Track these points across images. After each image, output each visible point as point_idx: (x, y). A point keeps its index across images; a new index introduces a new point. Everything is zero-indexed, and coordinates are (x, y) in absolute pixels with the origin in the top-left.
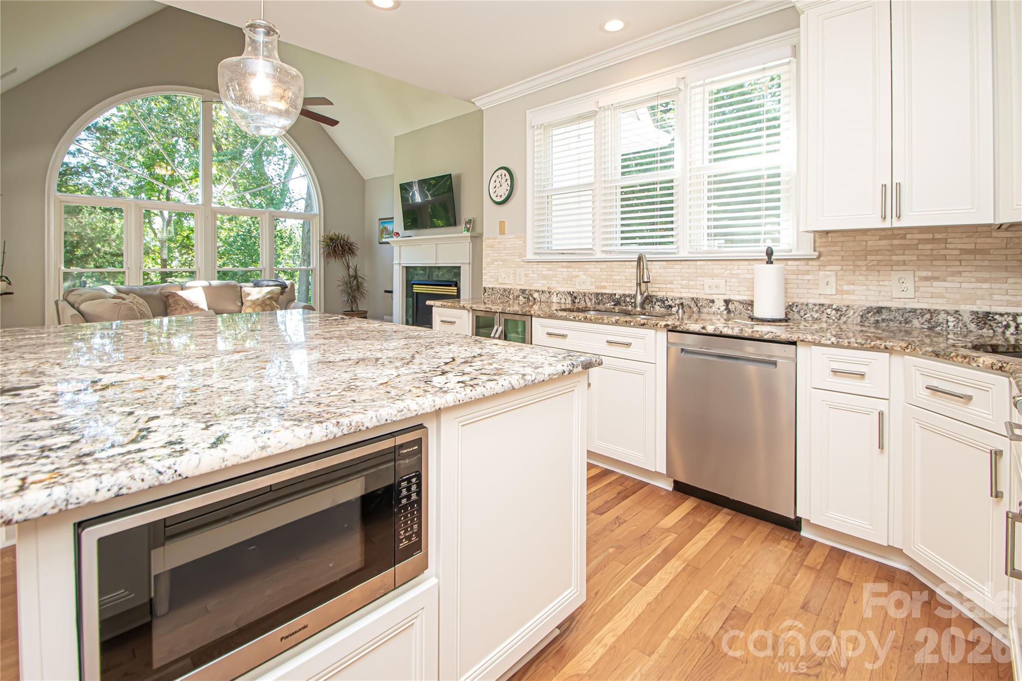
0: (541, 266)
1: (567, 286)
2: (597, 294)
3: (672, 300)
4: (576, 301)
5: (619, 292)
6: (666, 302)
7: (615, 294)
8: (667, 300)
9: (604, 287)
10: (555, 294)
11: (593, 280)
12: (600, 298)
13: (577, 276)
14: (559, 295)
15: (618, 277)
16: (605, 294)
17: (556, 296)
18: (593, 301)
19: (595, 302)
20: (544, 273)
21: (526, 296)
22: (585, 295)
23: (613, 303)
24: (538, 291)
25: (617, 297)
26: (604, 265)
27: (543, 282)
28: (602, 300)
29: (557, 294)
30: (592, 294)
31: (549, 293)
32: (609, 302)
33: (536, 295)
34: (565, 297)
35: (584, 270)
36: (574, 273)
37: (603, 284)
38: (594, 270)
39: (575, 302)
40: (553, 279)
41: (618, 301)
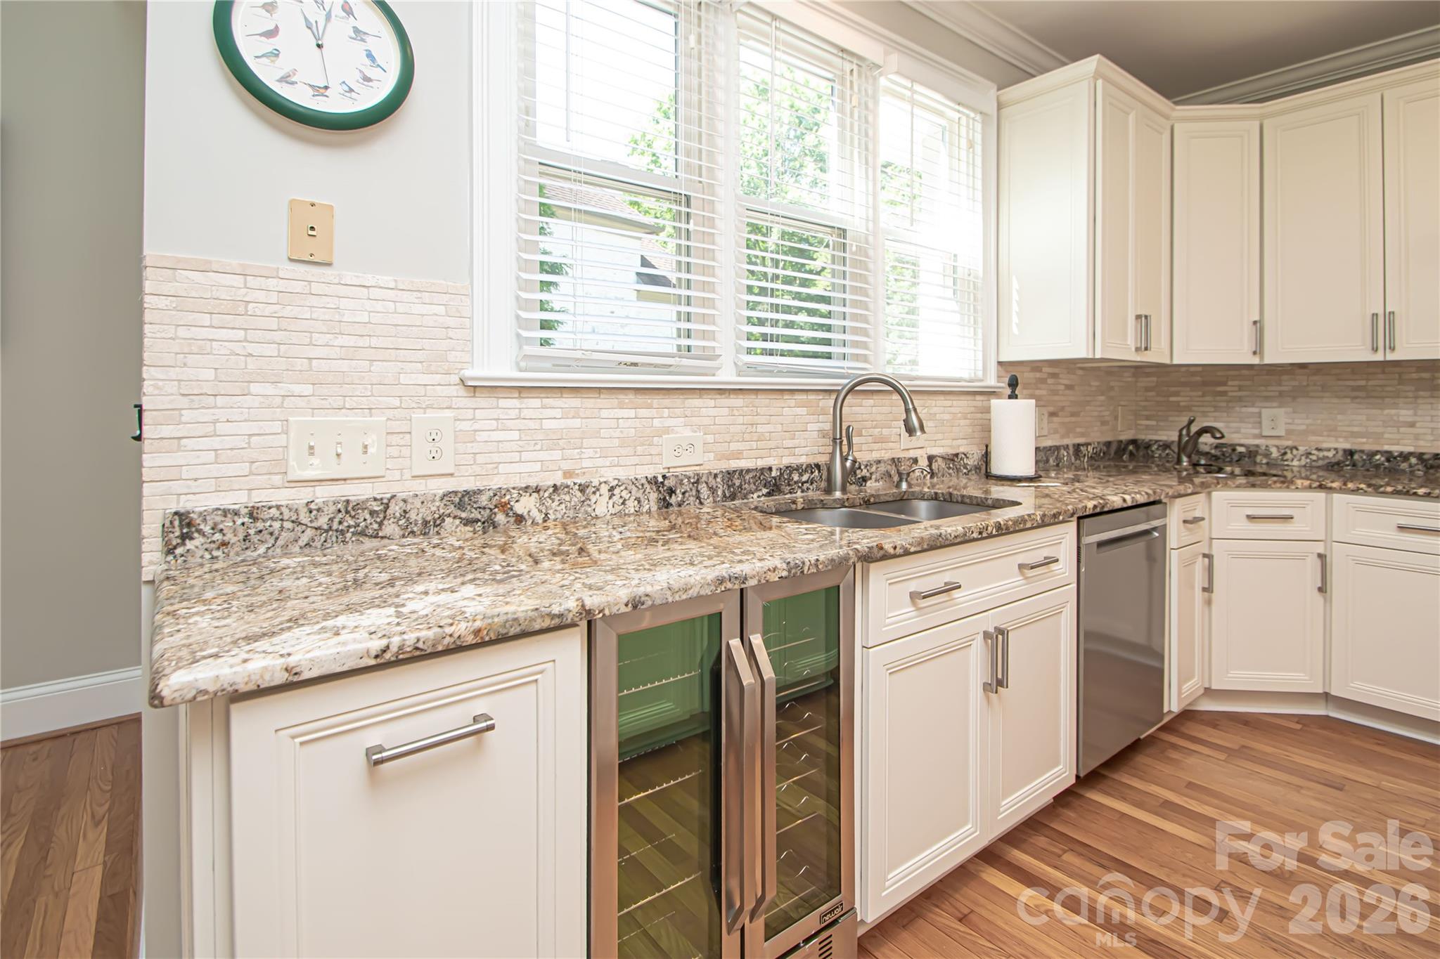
0: (535, 403)
1: (636, 460)
2: (730, 474)
3: (866, 466)
4: (673, 500)
5: (776, 461)
6: (858, 472)
7: (770, 469)
8: (860, 468)
9: (738, 455)
10: (604, 489)
11: (710, 438)
12: (737, 483)
13: (667, 430)
14: (617, 491)
15: (769, 428)
16: (748, 471)
17: (607, 494)
18: (720, 493)
19: (724, 496)
20: (548, 424)
21: (475, 515)
22: (697, 482)
23: (765, 491)
24: (537, 490)
25: (774, 474)
26: (737, 401)
27: (544, 455)
28: (740, 486)
29: (612, 489)
30: (716, 476)
31: (582, 489)
32: (757, 490)
33: (525, 505)
34: (640, 494)
35: (688, 413)
36: (656, 422)
37: (734, 446)
38: (713, 412)
39: (668, 505)
40: (586, 443)
41: (775, 485)
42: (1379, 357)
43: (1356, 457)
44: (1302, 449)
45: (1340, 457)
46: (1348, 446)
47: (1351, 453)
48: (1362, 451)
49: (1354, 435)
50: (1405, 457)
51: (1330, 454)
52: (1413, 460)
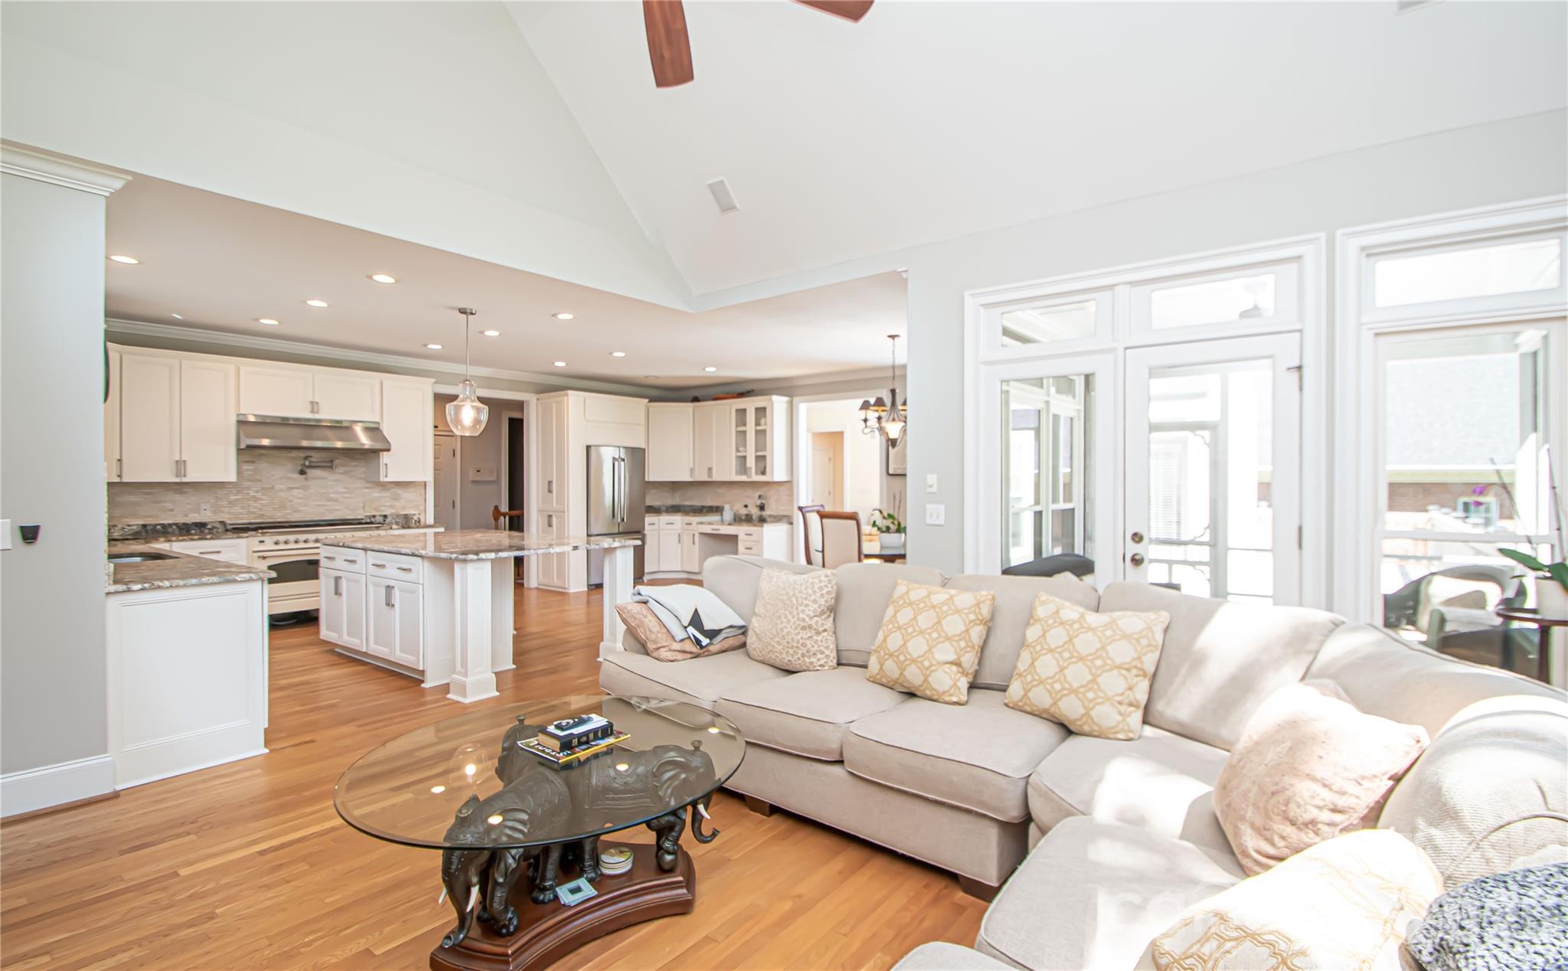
42: (178, 480)
43: (148, 528)
44: (120, 526)
45: (140, 528)
46: (142, 523)
47: (144, 526)
48: (150, 525)
49: (146, 516)
50: (170, 525)
51: (134, 528)
52: (174, 527)
